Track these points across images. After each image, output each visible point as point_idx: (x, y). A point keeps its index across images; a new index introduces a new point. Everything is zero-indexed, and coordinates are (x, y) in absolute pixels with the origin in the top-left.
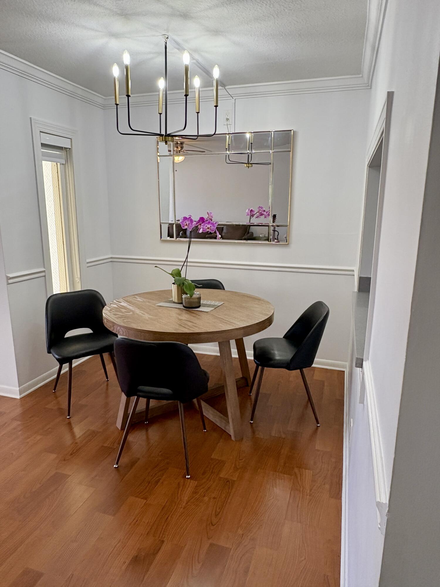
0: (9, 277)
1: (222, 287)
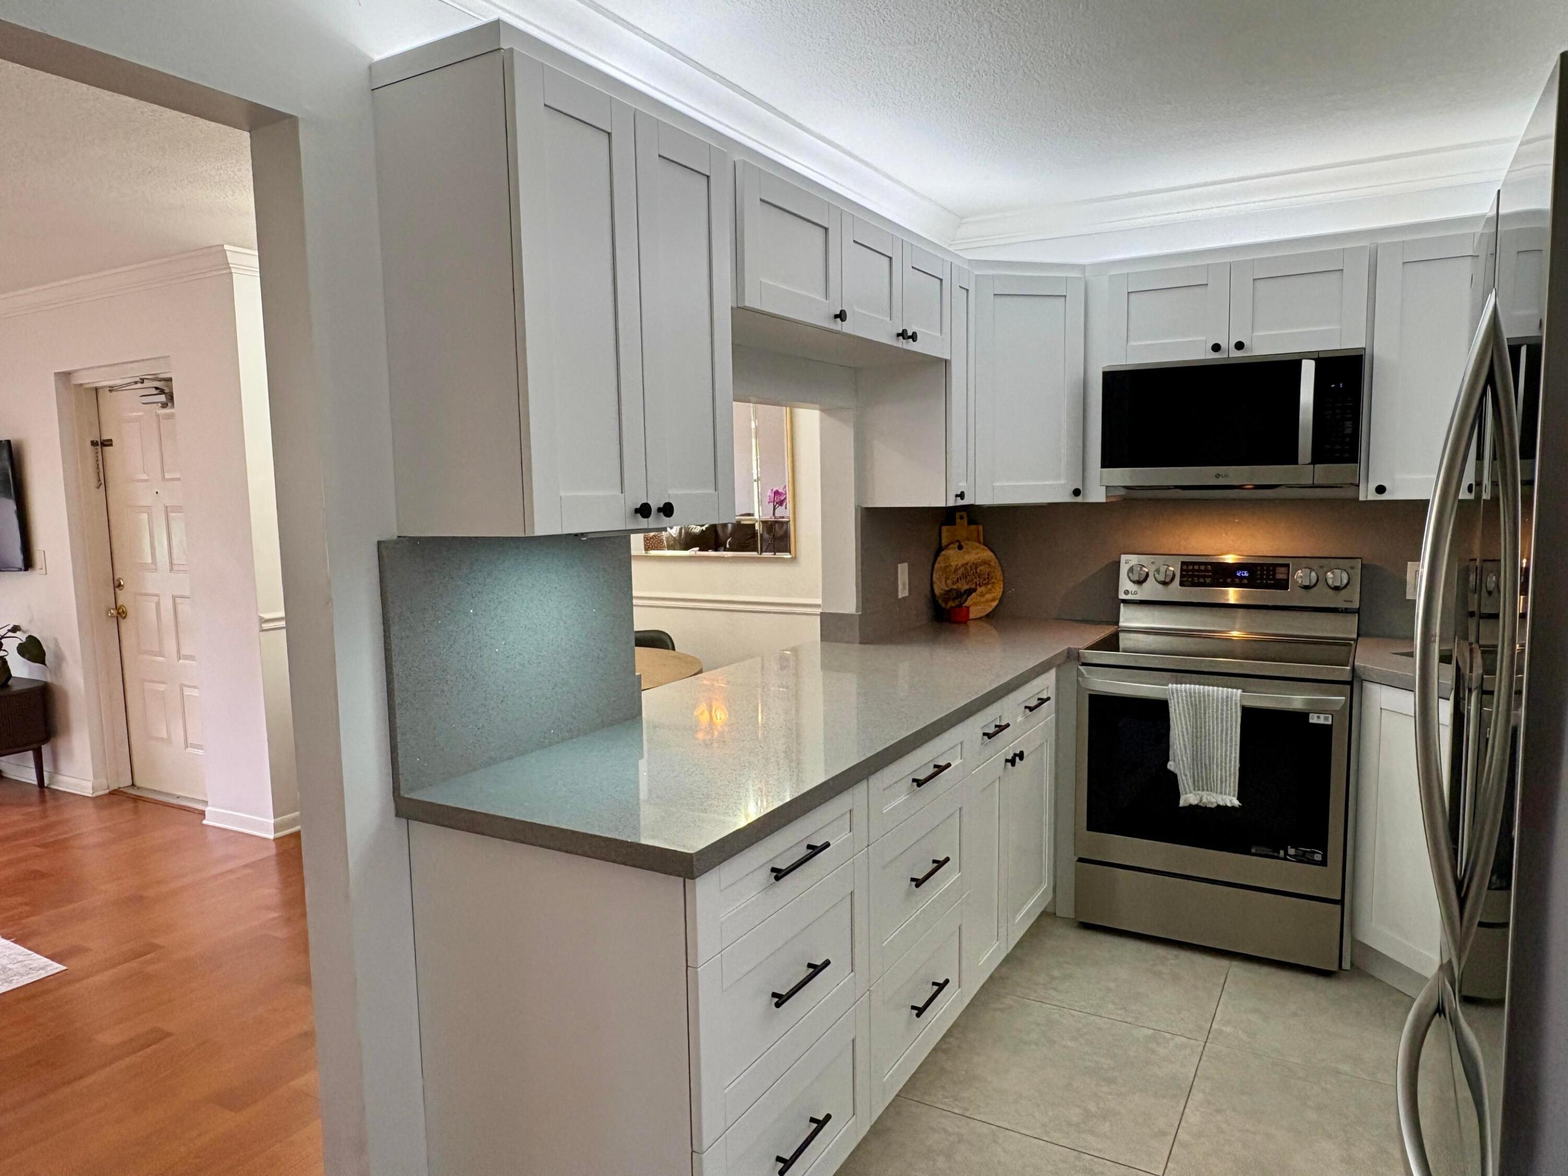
0: (263, 618)
1: (671, 647)
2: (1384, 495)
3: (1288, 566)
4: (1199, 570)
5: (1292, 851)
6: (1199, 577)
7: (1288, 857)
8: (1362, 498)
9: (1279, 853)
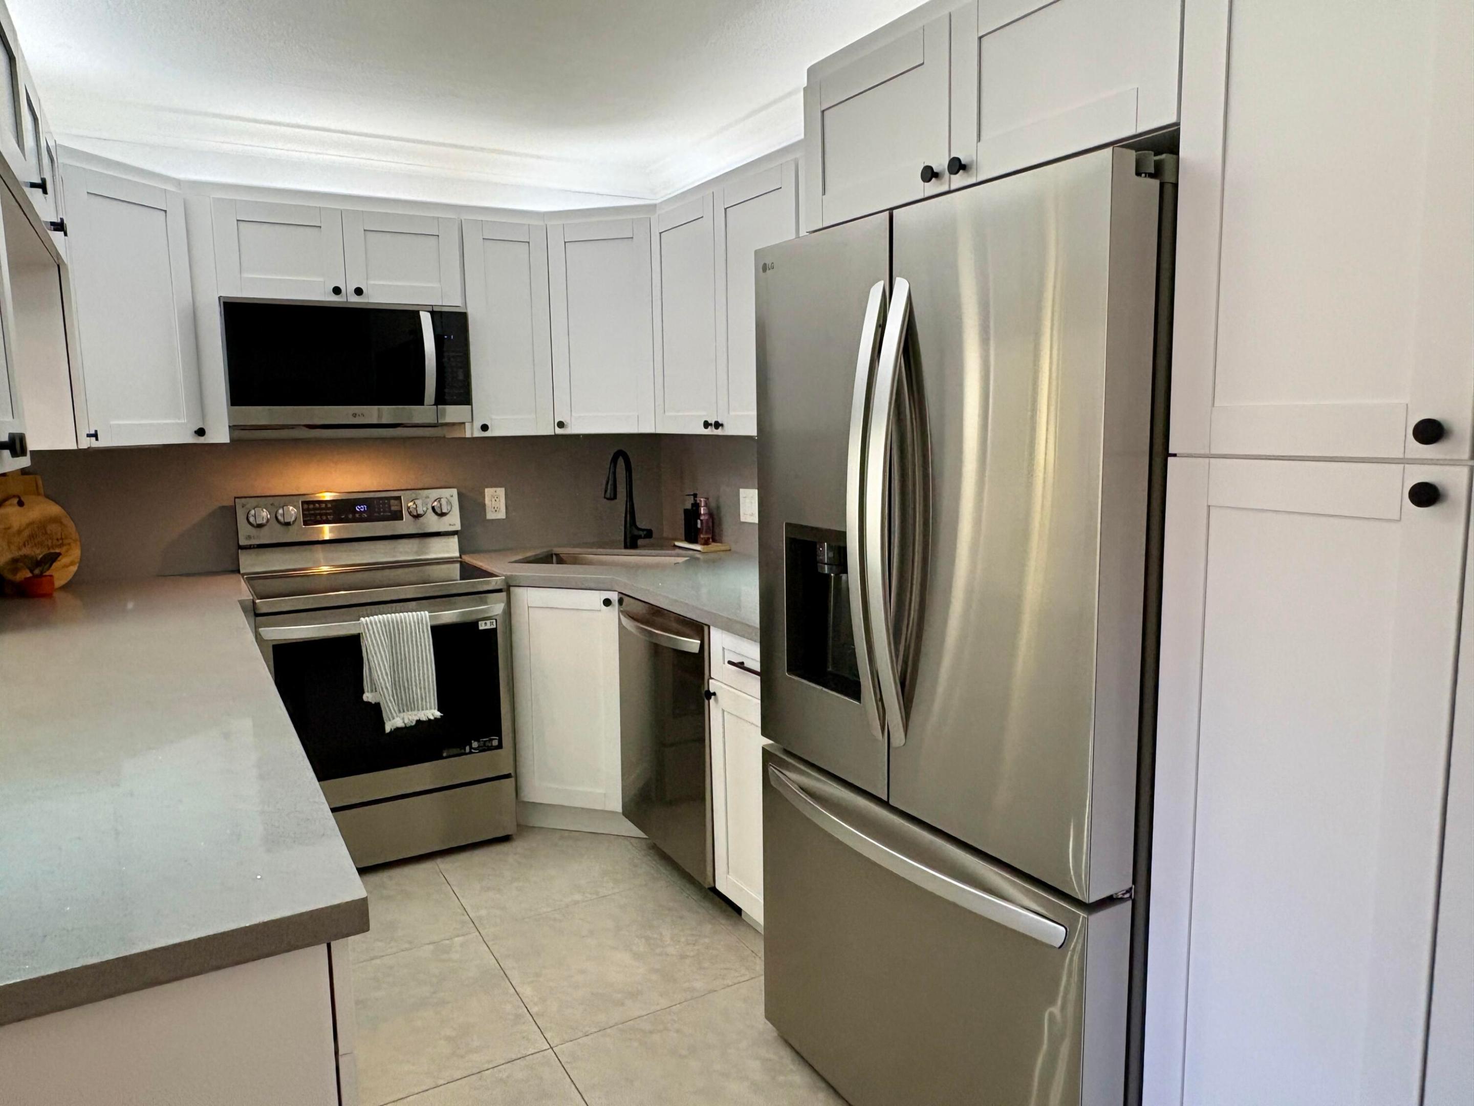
2: (486, 432)
3: (399, 498)
4: (320, 509)
5: (475, 744)
6: (321, 515)
7: (473, 751)
8: (468, 435)
9: (465, 750)
